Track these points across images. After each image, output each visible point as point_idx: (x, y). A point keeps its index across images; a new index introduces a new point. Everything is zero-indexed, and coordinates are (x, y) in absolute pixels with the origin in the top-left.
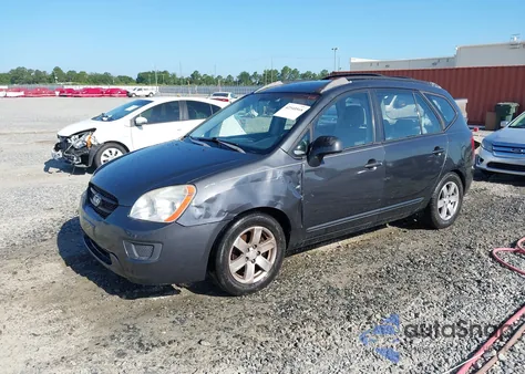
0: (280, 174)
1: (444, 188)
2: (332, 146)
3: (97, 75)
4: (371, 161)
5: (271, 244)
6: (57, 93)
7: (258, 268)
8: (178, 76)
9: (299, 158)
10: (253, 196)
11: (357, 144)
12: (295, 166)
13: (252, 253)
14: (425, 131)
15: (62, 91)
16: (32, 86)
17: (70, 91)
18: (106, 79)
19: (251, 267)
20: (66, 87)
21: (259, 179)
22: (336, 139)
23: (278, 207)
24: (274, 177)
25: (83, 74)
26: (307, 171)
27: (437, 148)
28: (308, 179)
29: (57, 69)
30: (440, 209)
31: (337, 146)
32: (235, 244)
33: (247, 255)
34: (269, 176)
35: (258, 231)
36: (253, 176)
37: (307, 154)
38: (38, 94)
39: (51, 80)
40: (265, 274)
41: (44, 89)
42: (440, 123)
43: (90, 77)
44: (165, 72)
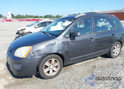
0: (60, 43)
1: (115, 46)
2: (77, 34)
3: (35, 16)
4: (91, 38)
5: (58, 64)
6: (26, 20)
7: (53, 71)
8: (54, 16)
9: (67, 38)
10: (51, 49)
11: (87, 33)
12: (66, 40)
13: (52, 67)
14: (109, 29)
15: (27, 20)
16: (21, 19)
17: (29, 20)
18: (37, 17)
19: (51, 71)
20: (28, 19)
21: (53, 44)
22: (78, 32)
23: (60, 53)
24: (58, 44)
25: (32, 16)
26: (70, 42)
27: (113, 34)
28: (70, 44)
29: (27, 15)
30: (114, 52)
31: (79, 34)
32: (46, 64)
33: (50, 67)
34: (57, 43)
35: (53, 60)
36: (51, 44)
37: (70, 36)
38: (22, 21)
39: (25, 17)
40: (56, 73)
41: (23, 19)
42: (114, 27)
43: (34, 16)
44: (51, 15)
